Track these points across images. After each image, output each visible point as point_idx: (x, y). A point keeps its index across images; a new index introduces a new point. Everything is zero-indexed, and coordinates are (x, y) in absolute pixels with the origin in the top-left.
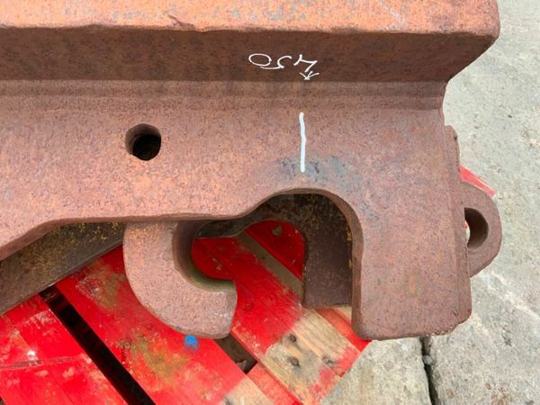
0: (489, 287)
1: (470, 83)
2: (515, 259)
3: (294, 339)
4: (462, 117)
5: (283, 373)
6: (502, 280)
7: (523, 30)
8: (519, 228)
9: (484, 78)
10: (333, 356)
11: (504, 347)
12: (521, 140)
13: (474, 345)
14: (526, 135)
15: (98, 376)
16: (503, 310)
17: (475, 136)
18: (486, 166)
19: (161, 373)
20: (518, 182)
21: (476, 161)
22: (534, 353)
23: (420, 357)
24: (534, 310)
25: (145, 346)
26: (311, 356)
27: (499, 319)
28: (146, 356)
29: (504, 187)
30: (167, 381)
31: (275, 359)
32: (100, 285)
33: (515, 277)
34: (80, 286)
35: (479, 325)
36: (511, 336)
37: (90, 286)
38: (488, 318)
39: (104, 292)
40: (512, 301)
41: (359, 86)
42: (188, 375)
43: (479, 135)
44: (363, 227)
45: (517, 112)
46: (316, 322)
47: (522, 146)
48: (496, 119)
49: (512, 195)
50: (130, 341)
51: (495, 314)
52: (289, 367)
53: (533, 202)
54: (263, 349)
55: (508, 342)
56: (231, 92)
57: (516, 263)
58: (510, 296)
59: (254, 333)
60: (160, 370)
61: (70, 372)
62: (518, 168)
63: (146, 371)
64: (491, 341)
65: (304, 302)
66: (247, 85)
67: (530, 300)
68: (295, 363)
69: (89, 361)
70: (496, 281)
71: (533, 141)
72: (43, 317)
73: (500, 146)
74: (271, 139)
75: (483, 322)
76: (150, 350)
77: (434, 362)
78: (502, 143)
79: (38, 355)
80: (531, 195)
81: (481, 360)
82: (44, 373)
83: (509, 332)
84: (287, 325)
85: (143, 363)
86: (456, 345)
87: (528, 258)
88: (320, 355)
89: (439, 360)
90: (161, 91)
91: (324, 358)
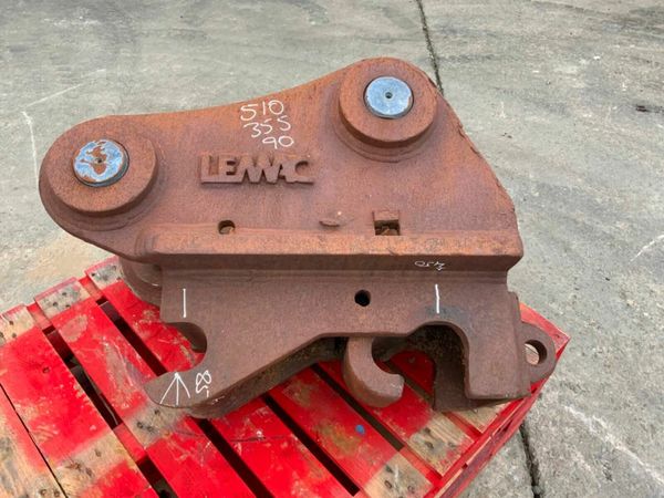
0: (591, 430)
1: (570, 250)
2: (615, 405)
3: (428, 431)
4: (563, 279)
5: (422, 452)
6: (603, 423)
7: (619, 201)
8: (617, 379)
9: (583, 245)
10: (455, 443)
11: (605, 481)
12: (619, 300)
13: (578, 479)
14: (624, 296)
15: (303, 448)
16: (604, 450)
17: (575, 296)
18: (586, 324)
19: (343, 447)
20: (615, 339)
21: (577, 319)
22: (633, 488)
23: (529, 487)
24: (633, 451)
25: (330, 431)
26: (440, 442)
27: (600, 458)
28: (332, 437)
29: (603, 342)
30: (347, 452)
31: (416, 443)
32: (298, 392)
33: (615, 421)
34: (285, 391)
35: (583, 461)
36: (612, 473)
37: (291, 392)
38: (590, 456)
39: (301, 397)
40: (613, 443)
41: (465, 273)
42: (360, 450)
43: (579, 296)
44: (469, 341)
45: (615, 276)
46: (443, 421)
47: (620, 307)
48: (595, 282)
49: (611, 349)
50: (321, 426)
51: (596, 453)
52: (426, 448)
53: (630, 356)
54: (408, 436)
55: (609, 477)
56: (403, 275)
57: (616, 409)
58: (610, 438)
59: (401, 425)
60: (342, 445)
61: (285, 445)
62: (616, 325)
63: (332, 445)
64: (594, 476)
65: (434, 408)
66: (411, 272)
67: (629, 442)
68: (430, 446)
69: (296, 439)
70: (597, 425)
71: (630, 302)
72: (263, 411)
73: (599, 306)
74: (422, 297)
75: (586, 460)
76: (334, 433)
77: (543, 492)
78: (601, 303)
79: (264, 433)
80: (628, 349)
81: (585, 491)
82: (269, 445)
83: (609, 468)
84: (423, 422)
85: (331, 441)
86: (562, 478)
87: (626, 405)
88: (446, 441)
89: (547, 490)
90: (372, 275)
91: (449, 443)
